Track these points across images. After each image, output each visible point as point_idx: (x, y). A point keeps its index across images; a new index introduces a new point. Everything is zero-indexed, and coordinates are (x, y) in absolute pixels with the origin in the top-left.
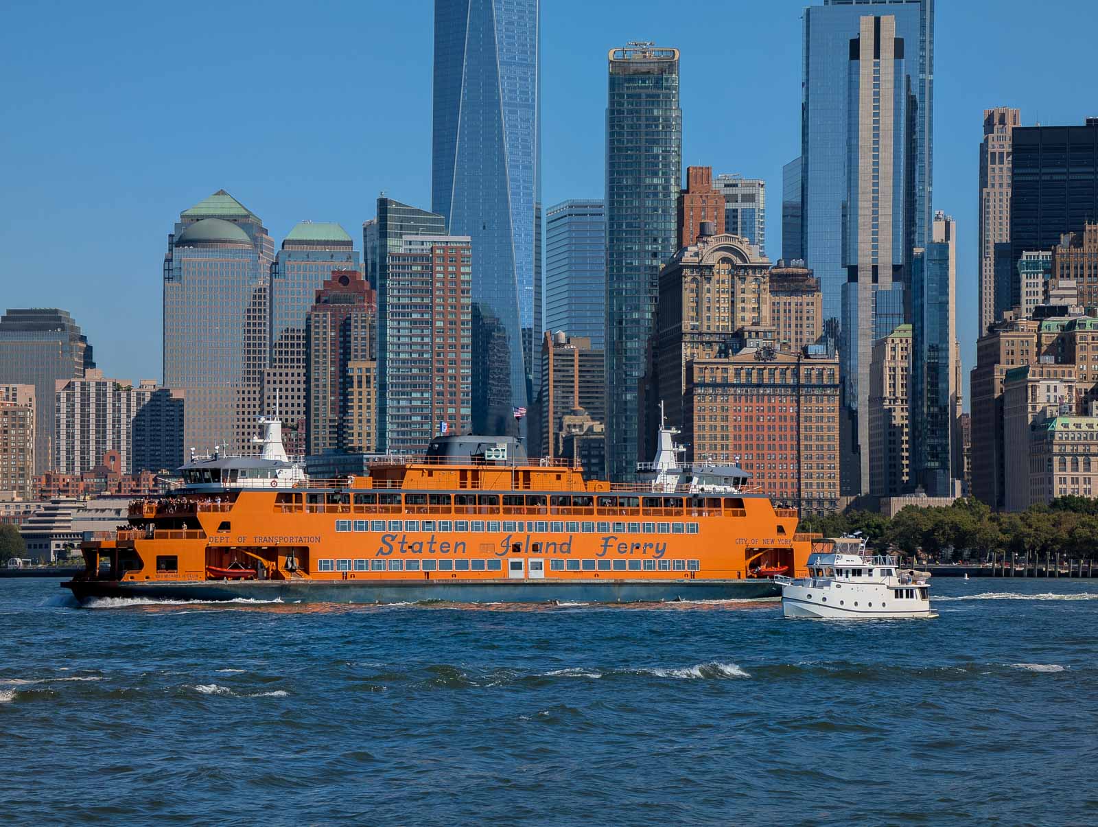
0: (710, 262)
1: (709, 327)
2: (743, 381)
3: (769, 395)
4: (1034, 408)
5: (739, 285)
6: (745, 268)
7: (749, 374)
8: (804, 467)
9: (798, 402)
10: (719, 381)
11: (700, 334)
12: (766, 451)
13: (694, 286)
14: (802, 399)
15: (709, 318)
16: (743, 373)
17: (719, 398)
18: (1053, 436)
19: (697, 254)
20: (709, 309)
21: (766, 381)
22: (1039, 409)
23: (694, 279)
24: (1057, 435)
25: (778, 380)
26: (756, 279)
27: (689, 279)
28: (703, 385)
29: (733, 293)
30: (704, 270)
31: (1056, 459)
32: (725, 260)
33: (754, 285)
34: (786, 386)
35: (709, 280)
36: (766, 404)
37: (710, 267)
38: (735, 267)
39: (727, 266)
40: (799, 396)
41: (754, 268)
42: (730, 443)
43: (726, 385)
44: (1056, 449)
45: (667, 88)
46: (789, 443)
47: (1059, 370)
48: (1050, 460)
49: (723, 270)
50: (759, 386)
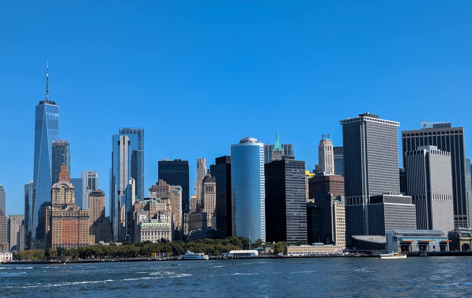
0: (59, 187)
1: (59, 203)
2: (65, 216)
3: (72, 219)
4: (139, 221)
5: (67, 193)
6: (68, 189)
7: (67, 214)
8: (80, 236)
9: (79, 221)
10: (59, 216)
11: (57, 205)
12: (71, 233)
13: (55, 193)
14: (80, 220)
15: (59, 201)
16: (65, 214)
17: (59, 220)
18: (141, 228)
19: (56, 186)
20: (59, 199)
21: (71, 216)
22: (140, 221)
23: (55, 192)
24: (142, 227)
25: (74, 215)
26: (71, 191)
27: (54, 191)
28: (55, 217)
29: (65, 195)
30: (58, 189)
31: (142, 233)
32: (63, 187)
33: (70, 193)
34: (76, 217)
35: (59, 192)
36: (71, 221)
37: (59, 189)
38: (66, 189)
39: (64, 188)
40: (79, 219)
41: (70, 189)
42: (62, 231)
43: (61, 217)
44: (142, 231)
45: (66, 149)
46: (76, 230)
47: (145, 212)
48: (140, 233)
49: (62, 190)
50: (69, 217)
